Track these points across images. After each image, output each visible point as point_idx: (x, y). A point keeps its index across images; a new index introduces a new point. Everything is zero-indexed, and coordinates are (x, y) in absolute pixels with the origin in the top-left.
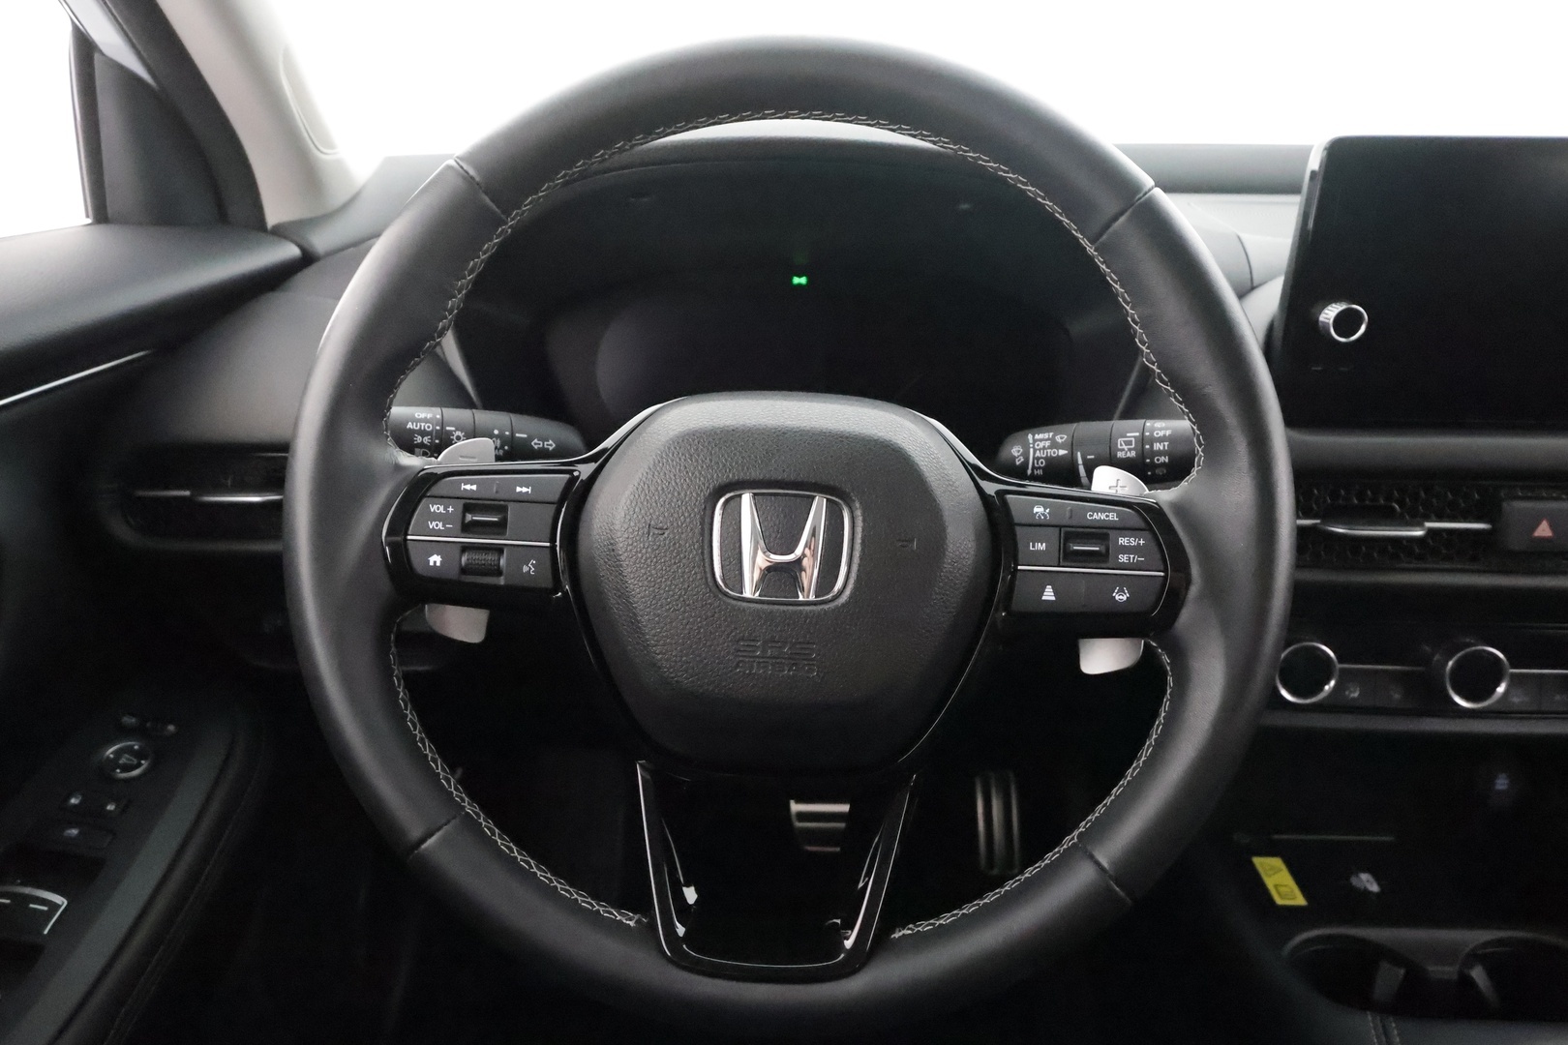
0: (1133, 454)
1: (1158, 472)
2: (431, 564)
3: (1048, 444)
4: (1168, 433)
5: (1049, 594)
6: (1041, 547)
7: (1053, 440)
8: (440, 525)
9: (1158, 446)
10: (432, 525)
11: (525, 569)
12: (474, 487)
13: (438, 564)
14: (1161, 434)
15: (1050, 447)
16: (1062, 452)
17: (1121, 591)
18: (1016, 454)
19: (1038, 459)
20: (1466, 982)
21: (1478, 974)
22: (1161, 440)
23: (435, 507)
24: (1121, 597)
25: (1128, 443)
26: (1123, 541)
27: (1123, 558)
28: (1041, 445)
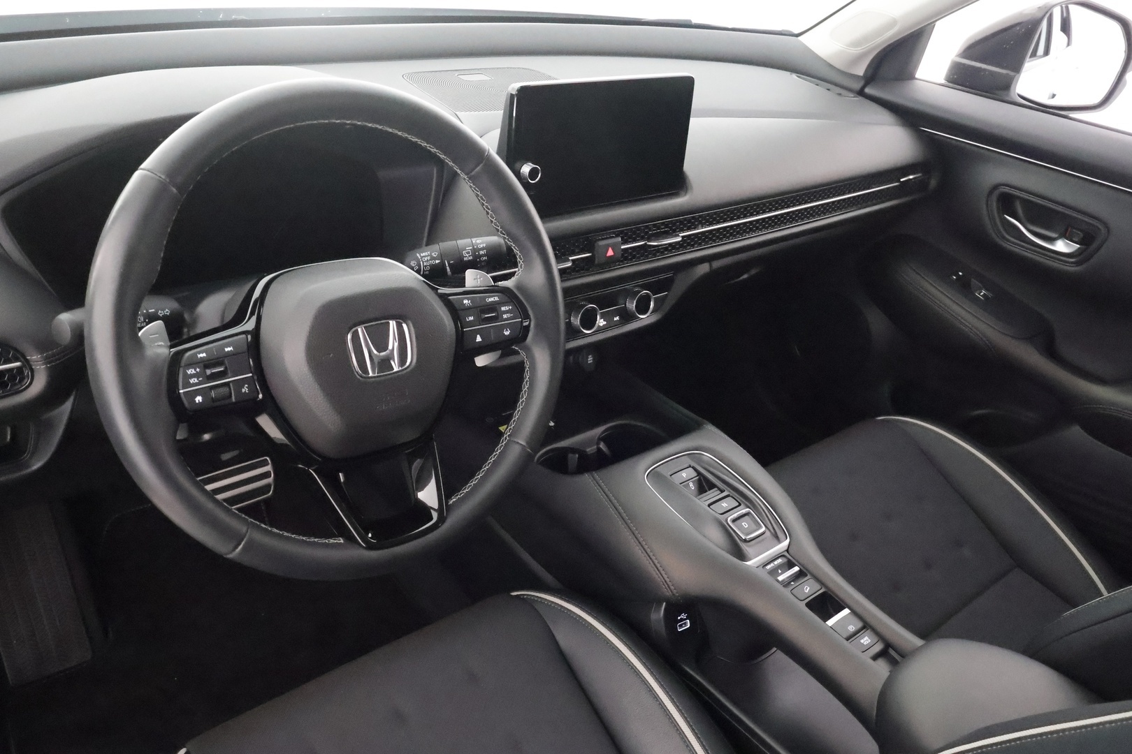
0: (471, 258)
1: (483, 264)
2: (197, 402)
3: (429, 258)
4: (484, 245)
5: (479, 339)
6: (471, 318)
7: (431, 255)
8: (196, 379)
9: (482, 252)
10: (192, 381)
11: (243, 390)
12: (204, 355)
13: (201, 401)
14: (482, 246)
15: (430, 260)
16: (437, 262)
17: (507, 330)
18: (414, 265)
19: (426, 266)
20: (599, 450)
21: (602, 446)
22: (482, 249)
23: (190, 370)
24: (507, 333)
25: (468, 253)
26: (503, 309)
27: (505, 316)
28: (426, 259)
